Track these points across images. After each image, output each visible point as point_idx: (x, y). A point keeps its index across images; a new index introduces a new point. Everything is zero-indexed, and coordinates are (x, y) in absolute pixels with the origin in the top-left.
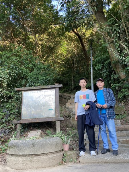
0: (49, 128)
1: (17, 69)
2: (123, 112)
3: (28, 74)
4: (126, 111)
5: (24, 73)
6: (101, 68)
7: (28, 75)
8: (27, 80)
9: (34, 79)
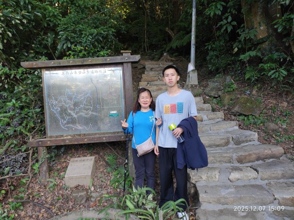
0: (111, 148)
1: (30, 7)
2: (258, 112)
3: (60, 20)
4: (264, 109)
5: (47, 19)
6: (220, 13)
7: (59, 22)
8: (57, 34)
9: (73, 34)
